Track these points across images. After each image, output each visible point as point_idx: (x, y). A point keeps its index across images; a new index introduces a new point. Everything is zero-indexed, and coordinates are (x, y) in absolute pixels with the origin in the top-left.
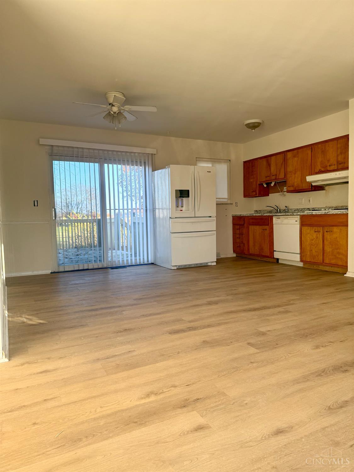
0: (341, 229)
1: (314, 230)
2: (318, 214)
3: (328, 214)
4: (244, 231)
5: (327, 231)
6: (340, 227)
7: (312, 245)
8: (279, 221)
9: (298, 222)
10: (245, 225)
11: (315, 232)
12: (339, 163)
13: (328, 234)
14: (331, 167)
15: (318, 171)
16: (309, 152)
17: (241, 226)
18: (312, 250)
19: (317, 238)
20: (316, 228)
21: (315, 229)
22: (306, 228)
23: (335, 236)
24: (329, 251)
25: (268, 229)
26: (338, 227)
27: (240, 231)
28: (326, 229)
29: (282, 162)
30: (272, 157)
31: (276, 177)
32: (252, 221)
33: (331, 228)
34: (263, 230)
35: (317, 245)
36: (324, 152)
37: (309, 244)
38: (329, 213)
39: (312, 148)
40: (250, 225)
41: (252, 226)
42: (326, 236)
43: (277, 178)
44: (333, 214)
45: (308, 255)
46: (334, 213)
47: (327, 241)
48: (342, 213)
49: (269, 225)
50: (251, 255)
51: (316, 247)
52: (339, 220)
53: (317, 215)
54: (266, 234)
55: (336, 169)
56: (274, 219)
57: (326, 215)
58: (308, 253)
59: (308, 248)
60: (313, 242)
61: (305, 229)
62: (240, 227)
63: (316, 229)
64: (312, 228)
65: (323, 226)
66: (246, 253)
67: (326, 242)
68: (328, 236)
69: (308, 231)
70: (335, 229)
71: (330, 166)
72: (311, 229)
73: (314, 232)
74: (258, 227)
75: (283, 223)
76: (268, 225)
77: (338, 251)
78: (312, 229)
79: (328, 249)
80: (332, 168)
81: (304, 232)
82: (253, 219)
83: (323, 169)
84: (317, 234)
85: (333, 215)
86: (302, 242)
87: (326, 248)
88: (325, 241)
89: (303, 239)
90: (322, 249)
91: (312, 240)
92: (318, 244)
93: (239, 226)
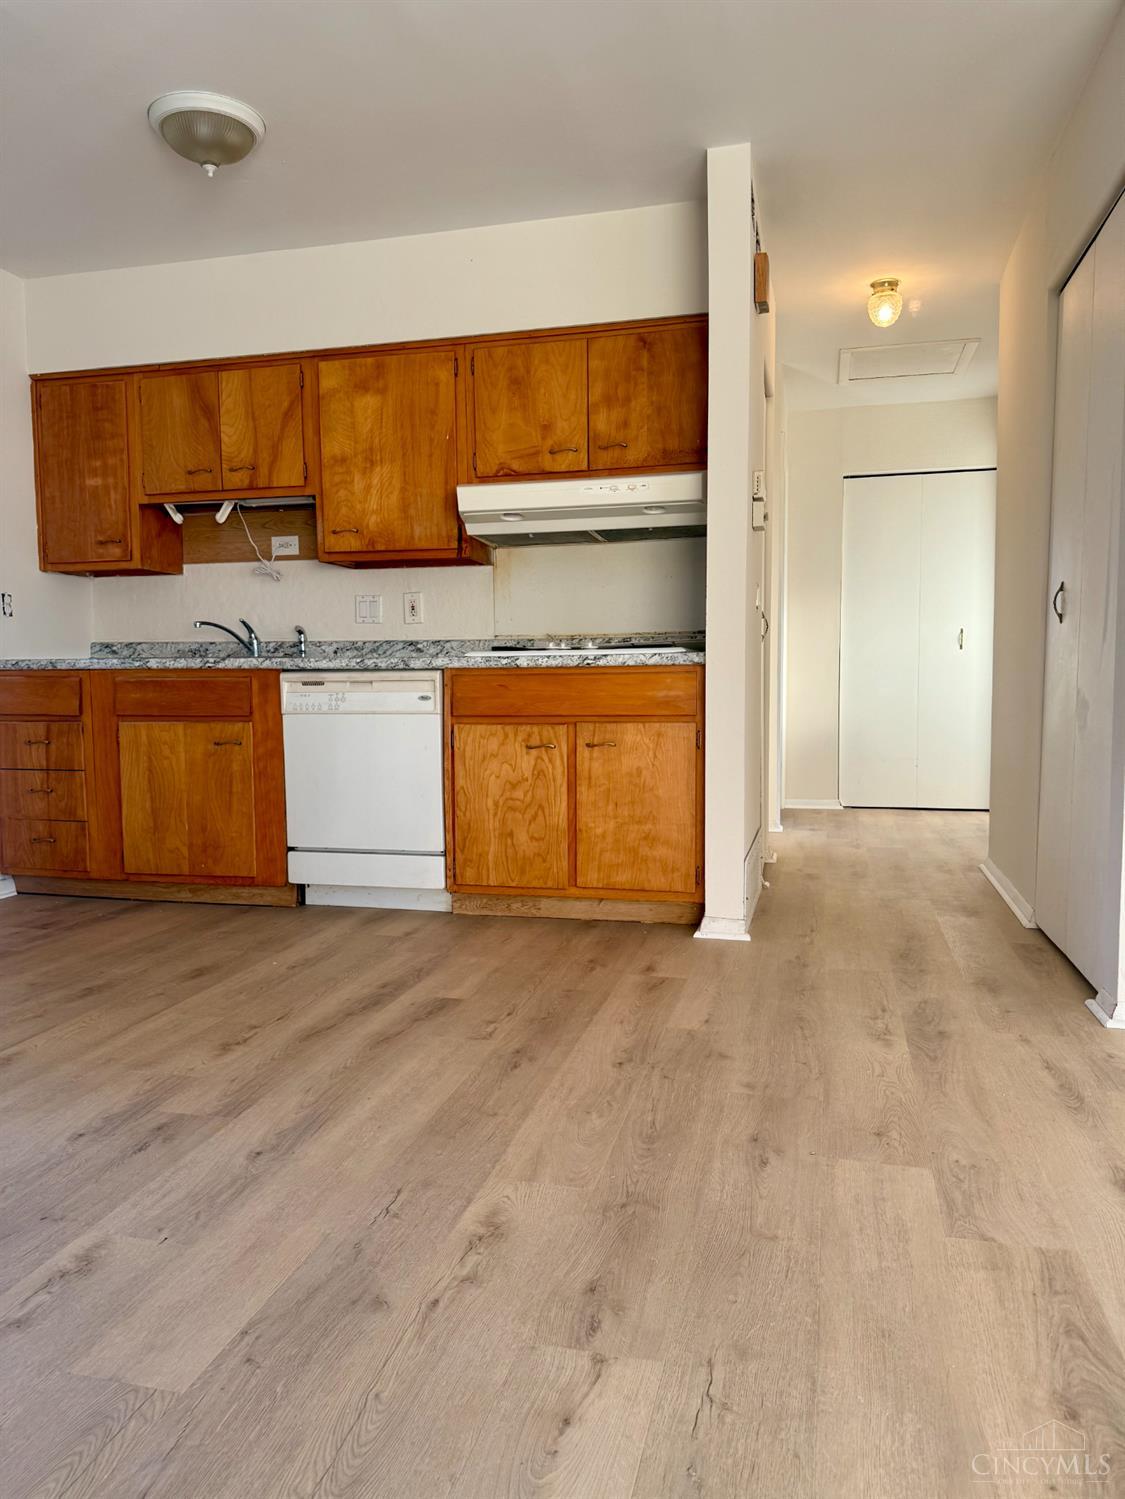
0: (659, 735)
1: (520, 739)
2: (547, 667)
3: (598, 667)
4: (84, 751)
5: (588, 745)
6: (657, 725)
7: (512, 809)
8: (317, 697)
9: (434, 705)
10: (87, 719)
11: (529, 748)
12: (600, 443)
13: (595, 755)
14: (558, 457)
15: (495, 469)
16: (444, 374)
17: (55, 727)
18: (511, 835)
19: (539, 774)
20: (536, 729)
21: (529, 735)
22: (480, 729)
23: (628, 763)
24: (599, 831)
25: (249, 741)
26: (647, 725)
27: (47, 752)
28: (586, 732)
29: (286, 404)
30: (224, 375)
31: (252, 479)
32: (135, 695)
33: (610, 727)
34: (217, 744)
35: (541, 807)
36: (519, 384)
37: (496, 804)
38: (601, 663)
39: (456, 359)
40: (123, 717)
41: (142, 725)
42: (586, 765)
43: (262, 482)
44: (623, 667)
45: (490, 857)
46: (631, 663)
47: (589, 786)
48: (670, 663)
49: (257, 716)
50: (128, 879)
51: (535, 817)
52: (650, 694)
53: (536, 668)
54: (236, 767)
55: (584, 466)
56: (285, 687)
57: (585, 671)
58: (492, 849)
59: (492, 824)
60: (519, 794)
61: (473, 736)
62: (48, 731)
63: (537, 733)
64: (509, 729)
65: (572, 721)
66: (94, 875)
67: (584, 794)
68: (596, 765)
69: (493, 745)
70: (631, 733)
71: (552, 452)
72: (506, 736)
73: (524, 750)
74: (180, 727)
75: (343, 707)
76: (248, 717)
77: (648, 827)
78: (511, 736)
79: (597, 824)
80: (563, 462)
81: (468, 749)
82: (141, 685)
83: (516, 466)
84: (539, 758)
85: (624, 669)
86: (460, 799)
87: (585, 818)
88: (583, 790)
89: (460, 782)
90: (563, 823)
91: (514, 786)
92: (545, 805)
93: (41, 728)
